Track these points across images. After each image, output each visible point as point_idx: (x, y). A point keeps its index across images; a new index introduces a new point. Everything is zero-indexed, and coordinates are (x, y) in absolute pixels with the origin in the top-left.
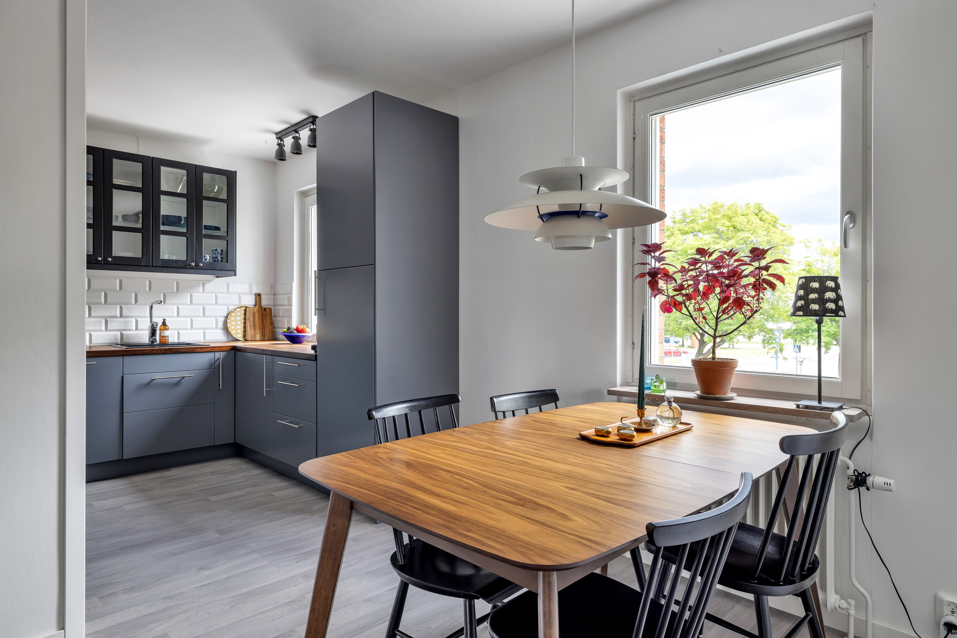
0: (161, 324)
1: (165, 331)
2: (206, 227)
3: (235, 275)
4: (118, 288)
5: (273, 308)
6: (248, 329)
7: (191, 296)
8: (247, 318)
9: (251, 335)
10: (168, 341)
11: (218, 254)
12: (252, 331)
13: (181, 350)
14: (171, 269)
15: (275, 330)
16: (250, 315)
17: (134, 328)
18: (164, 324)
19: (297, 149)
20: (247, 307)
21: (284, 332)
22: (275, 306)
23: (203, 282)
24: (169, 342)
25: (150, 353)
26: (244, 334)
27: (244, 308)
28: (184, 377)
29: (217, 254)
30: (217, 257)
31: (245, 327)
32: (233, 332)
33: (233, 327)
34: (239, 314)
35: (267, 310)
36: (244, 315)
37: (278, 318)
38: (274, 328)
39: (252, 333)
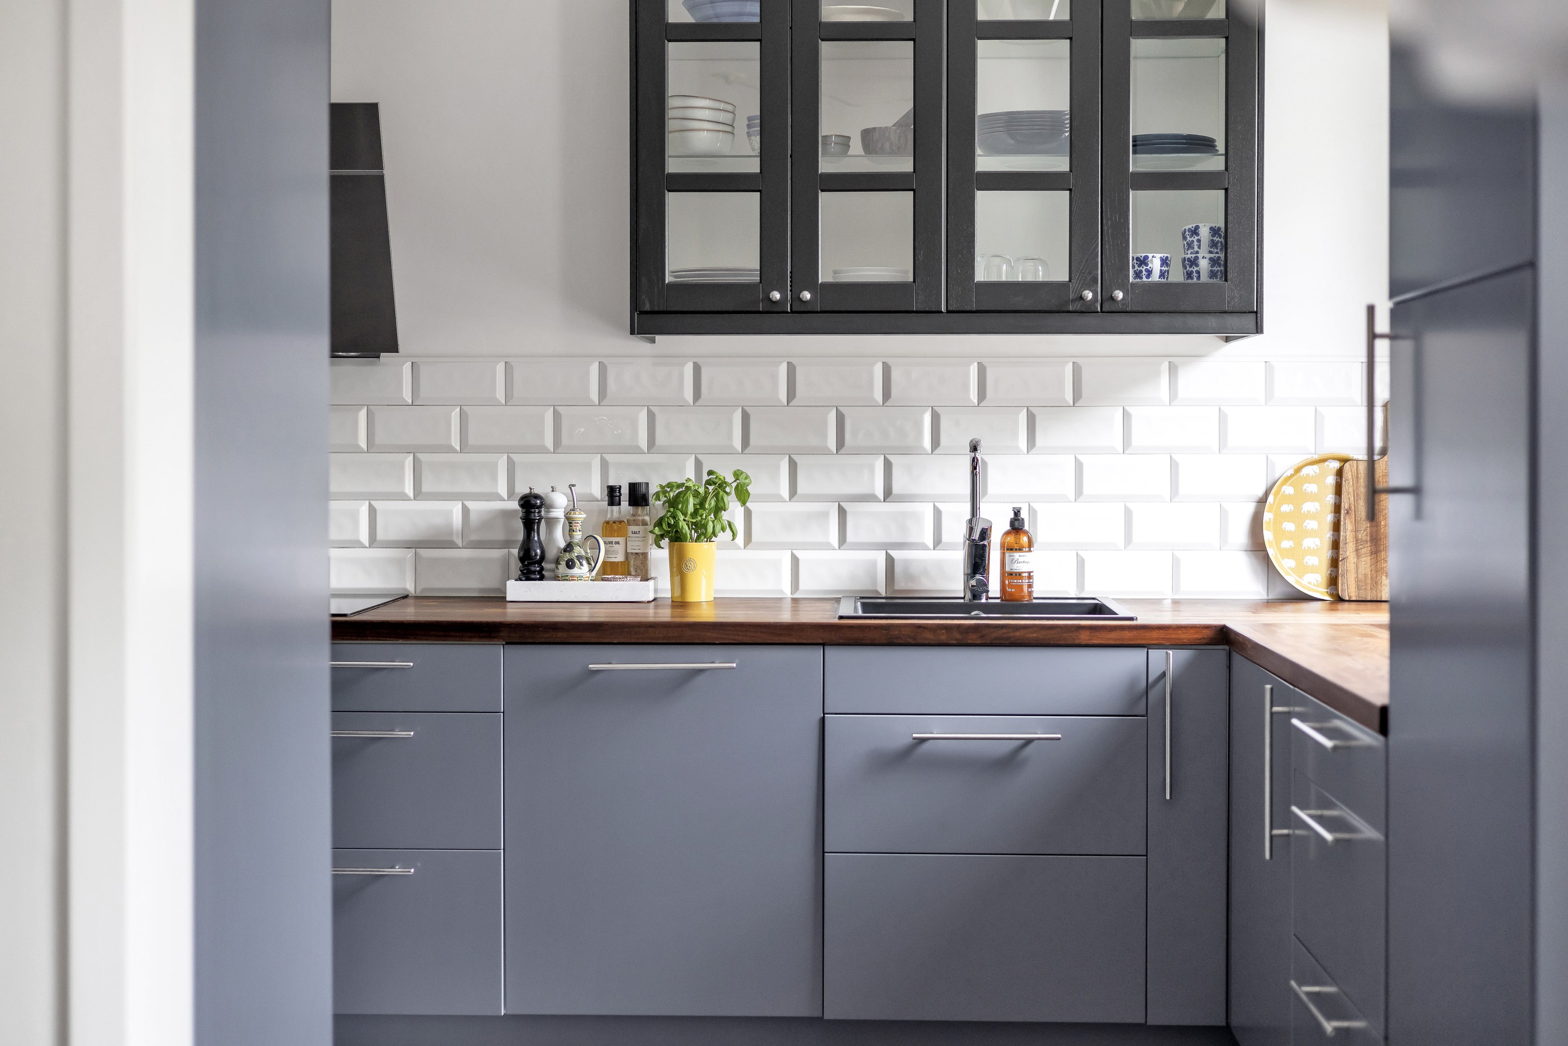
0: (1008, 527)
1: (1017, 555)
2: (1145, 144)
3: (1258, 329)
4: (878, 396)
6: (1348, 550)
7: (1126, 416)
8: (1345, 505)
9: (1357, 580)
10: (1030, 593)
11: (1199, 247)
12: (1366, 563)
13: (1018, 634)
14: (1010, 319)
16: (1357, 496)
17: (929, 541)
18: (1016, 526)
20: (1345, 461)
23: (1171, 359)
24: (1035, 595)
25: (911, 641)
26: (1334, 575)
27: (1336, 465)
28: (1029, 741)
29: (1196, 249)
30: (1197, 258)
31: (1336, 545)
32: (1284, 565)
33: (1286, 544)
34: (1312, 488)
36: (1336, 494)
39: (1362, 570)
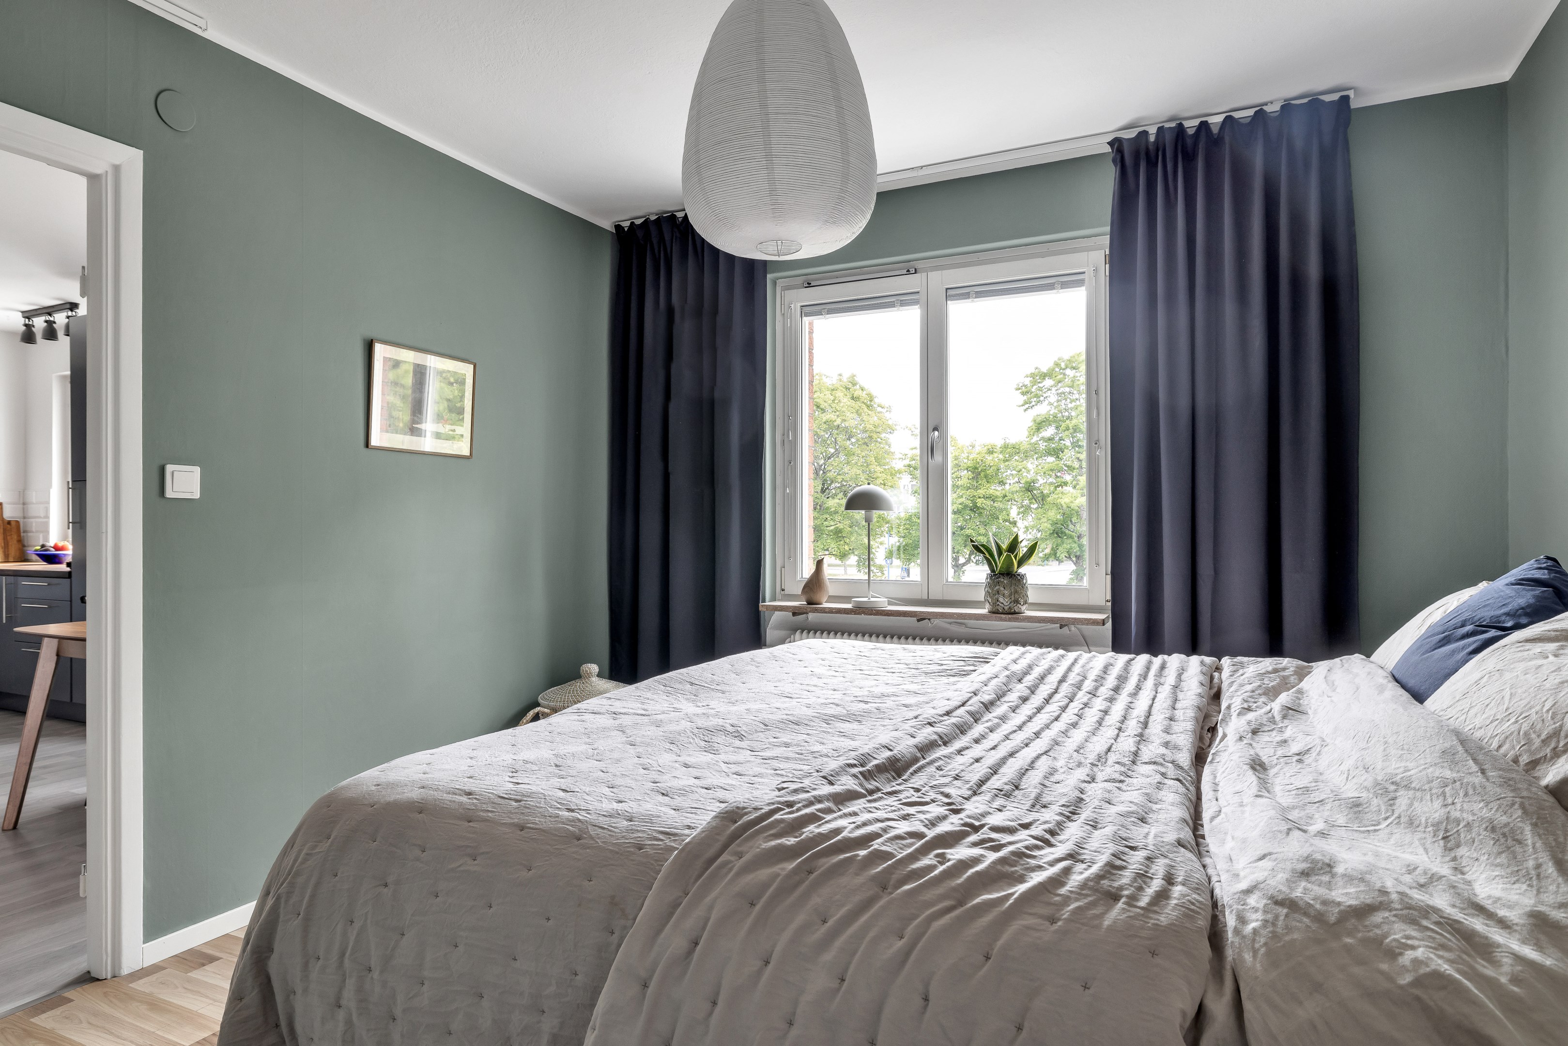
5: (21, 521)
15: (26, 548)
19: (51, 333)
21: (36, 550)
22: (24, 518)
35: (13, 524)
37: (30, 534)
38: (24, 546)
